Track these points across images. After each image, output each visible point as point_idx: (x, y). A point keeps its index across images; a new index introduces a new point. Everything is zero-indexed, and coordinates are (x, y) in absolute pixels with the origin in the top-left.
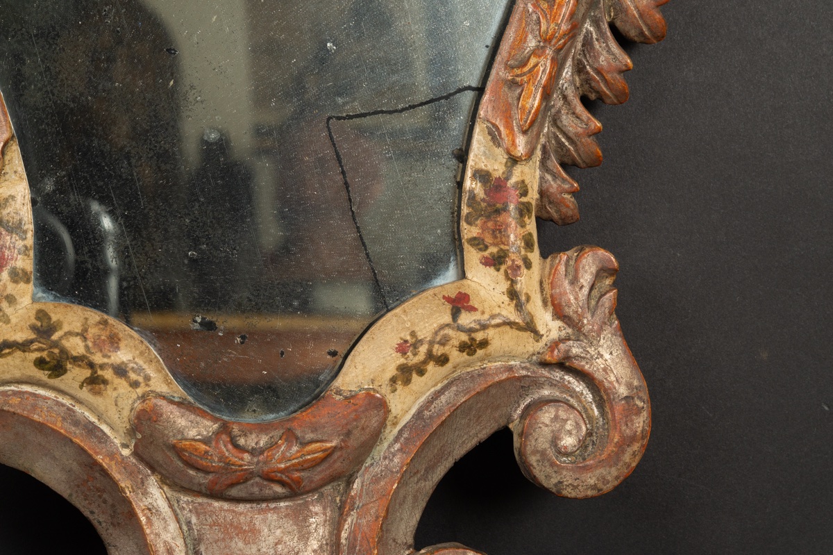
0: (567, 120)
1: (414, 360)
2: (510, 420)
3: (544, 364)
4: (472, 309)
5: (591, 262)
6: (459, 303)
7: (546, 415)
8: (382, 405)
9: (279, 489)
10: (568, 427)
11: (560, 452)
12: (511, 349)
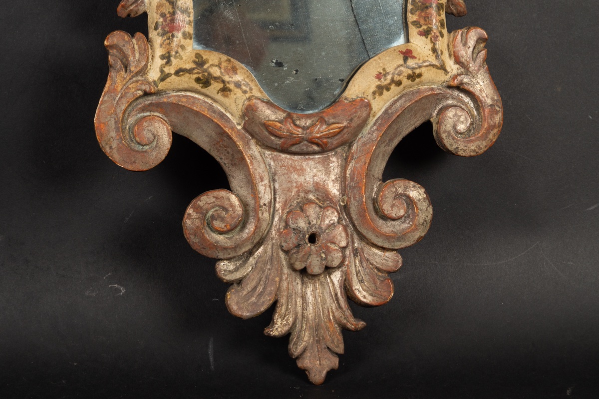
1: (384, 82)
2: (431, 116)
3: (450, 87)
4: (414, 57)
5: (474, 35)
6: (407, 55)
7: (451, 113)
8: (368, 105)
9: (316, 148)
10: (462, 119)
11: (457, 132)
12: (433, 79)
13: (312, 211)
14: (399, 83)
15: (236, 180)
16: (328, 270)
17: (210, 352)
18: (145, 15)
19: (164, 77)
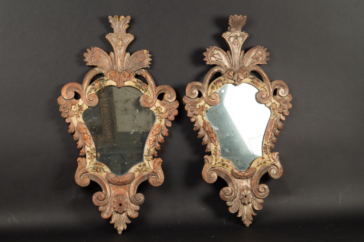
0: (273, 138)
1: (259, 164)
2: (268, 171)
3: (272, 165)
4: (264, 159)
5: (276, 153)
7: (272, 170)
8: (256, 169)
9: (245, 178)
10: (275, 171)
11: (274, 174)
12: (268, 163)
13: (245, 191)
14: (262, 164)
15: (230, 185)
16: (249, 203)
17: (224, 221)
18: (211, 152)
19: (216, 164)
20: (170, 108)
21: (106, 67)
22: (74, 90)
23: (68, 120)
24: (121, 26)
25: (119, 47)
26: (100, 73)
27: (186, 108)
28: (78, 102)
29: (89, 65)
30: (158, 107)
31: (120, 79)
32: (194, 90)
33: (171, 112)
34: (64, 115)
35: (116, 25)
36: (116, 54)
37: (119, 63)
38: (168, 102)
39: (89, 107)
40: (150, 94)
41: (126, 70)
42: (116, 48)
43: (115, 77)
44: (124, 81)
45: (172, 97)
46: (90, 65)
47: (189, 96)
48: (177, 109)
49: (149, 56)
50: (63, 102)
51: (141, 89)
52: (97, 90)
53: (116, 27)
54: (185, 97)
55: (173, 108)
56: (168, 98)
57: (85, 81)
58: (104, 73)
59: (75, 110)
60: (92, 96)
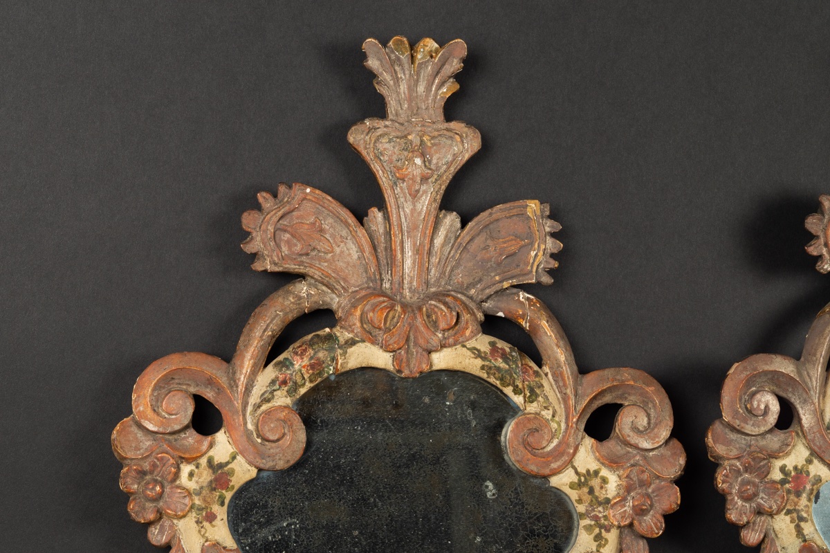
20: (645, 476)
21: (345, 280)
22: (193, 390)
23: (162, 531)
24: (421, 88)
25: (409, 188)
26: (316, 307)
27: (721, 482)
28: (211, 446)
29: (265, 271)
30: (588, 471)
31: (412, 337)
32: (758, 396)
33: (648, 496)
34: (140, 511)
35: (397, 80)
36: (394, 219)
37: (408, 263)
38: (636, 447)
39: (260, 470)
40: (551, 412)
41: (439, 296)
42: (398, 190)
43: (388, 330)
44: (430, 347)
45: (656, 424)
46: (269, 267)
47: (737, 423)
48: (678, 482)
49: (548, 229)
50: (137, 449)
51: (511, 388)
52: (303, 391)
53: (398, 93)
54: (717, 426)
55: (658, 477)
56: (635, 429)
57: (246, 346)
58: (334, 307)
59: (192, 485)
60: (278, 420)
